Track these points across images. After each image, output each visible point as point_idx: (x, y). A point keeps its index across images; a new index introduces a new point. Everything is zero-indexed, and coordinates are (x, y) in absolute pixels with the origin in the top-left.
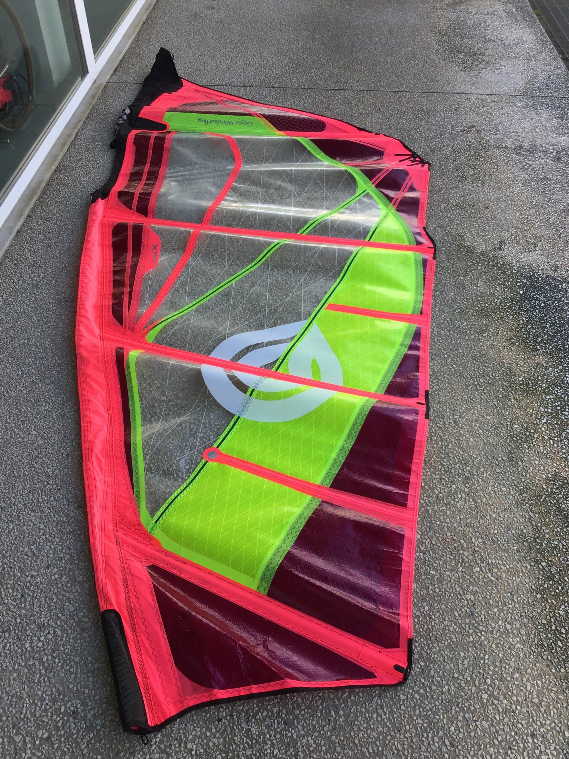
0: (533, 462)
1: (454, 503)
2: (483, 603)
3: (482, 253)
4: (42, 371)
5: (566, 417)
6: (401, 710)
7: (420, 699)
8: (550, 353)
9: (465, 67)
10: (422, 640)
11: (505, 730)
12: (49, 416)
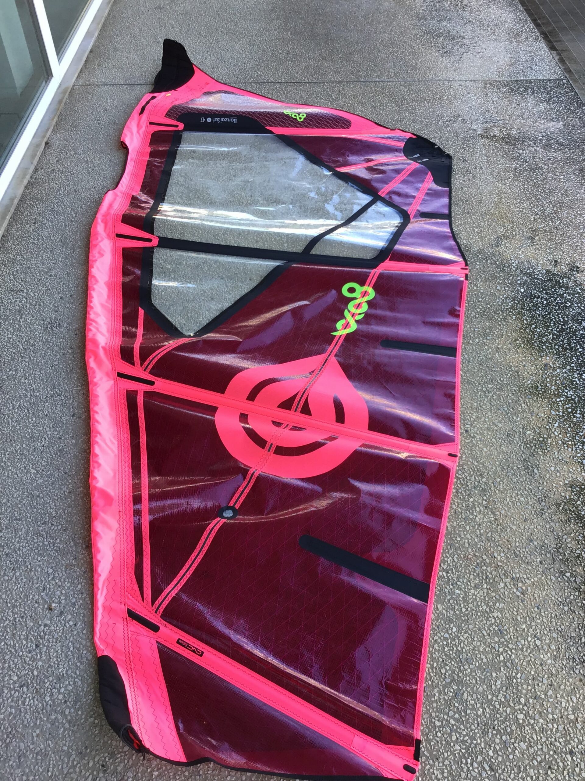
0: (548, 469)
1: (473, 518)
2: (511, 620)
3: (480, 251)
4: (34, 404)
5: (578, 419)
6: (437, 737)
7: (455, 724)
8: (556, 354)
9: (445, 52)
10: (453, 663)
11: (544, 749)
12: (46, 452)
